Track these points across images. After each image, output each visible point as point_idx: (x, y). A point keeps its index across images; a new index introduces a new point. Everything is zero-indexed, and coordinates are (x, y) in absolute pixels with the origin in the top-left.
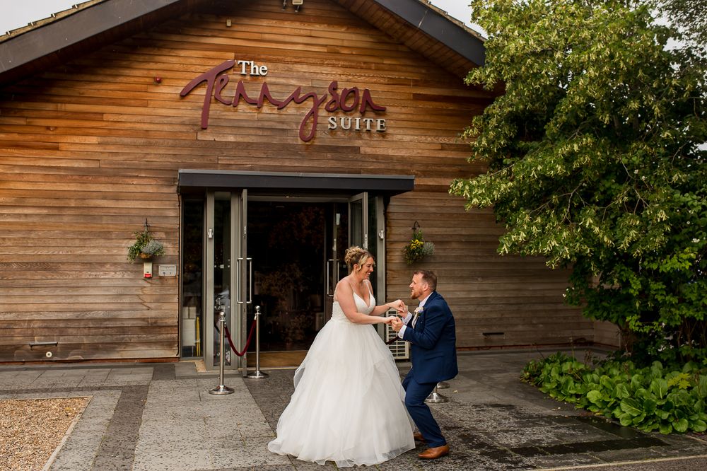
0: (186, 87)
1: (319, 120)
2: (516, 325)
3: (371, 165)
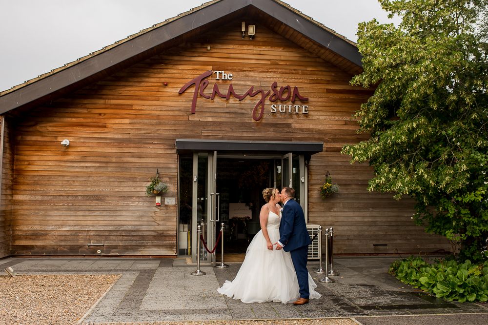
0: (182, 88)
1: (265, 107)
2: (396, 239)
3: (298, 135)
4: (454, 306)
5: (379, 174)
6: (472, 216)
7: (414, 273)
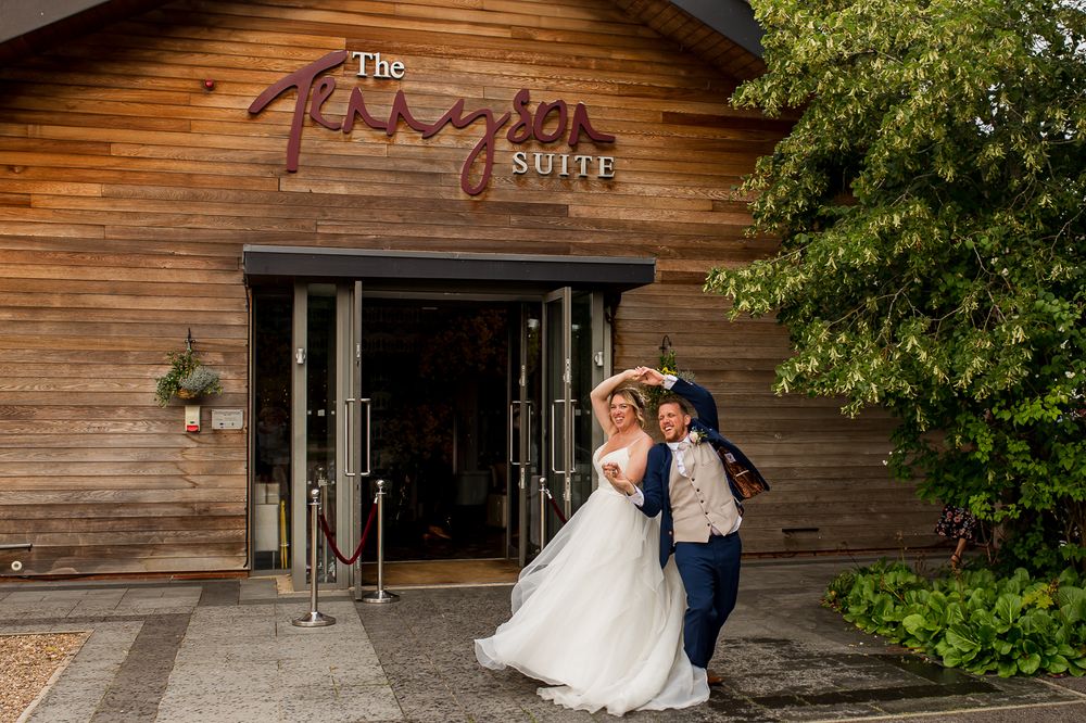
0: (259, 98)
1: (497, 157)
2: (840, 515)
3: (587, 238)
4: (987, 688)
5: (802, 347)
6: (1034, 458)
7: (890, 605)
